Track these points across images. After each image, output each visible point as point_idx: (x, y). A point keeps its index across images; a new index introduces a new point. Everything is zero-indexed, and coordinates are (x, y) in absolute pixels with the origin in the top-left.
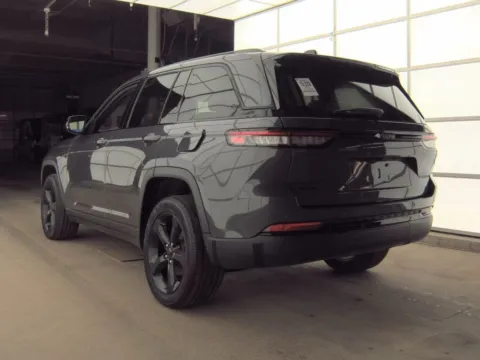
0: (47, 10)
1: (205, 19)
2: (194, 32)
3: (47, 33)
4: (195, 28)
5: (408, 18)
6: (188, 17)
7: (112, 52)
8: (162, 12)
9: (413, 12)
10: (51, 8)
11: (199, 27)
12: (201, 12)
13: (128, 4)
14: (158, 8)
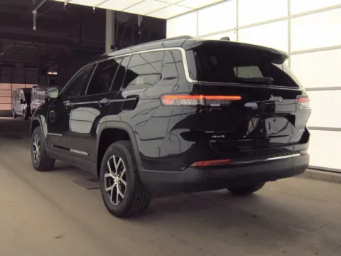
0: (35, 12)
1: (146, 18)
2: (138, 27)
3: (34, 28)
4: (139, 24)
5: (289, 17)
6: (133, 17)
7: (80, 41)
8: (116, 13)
9: (292, 14)
10: (38, 11)
11: (141, 24)
12: (143, 14)
13: (92, 8)
14: (112, 11)
